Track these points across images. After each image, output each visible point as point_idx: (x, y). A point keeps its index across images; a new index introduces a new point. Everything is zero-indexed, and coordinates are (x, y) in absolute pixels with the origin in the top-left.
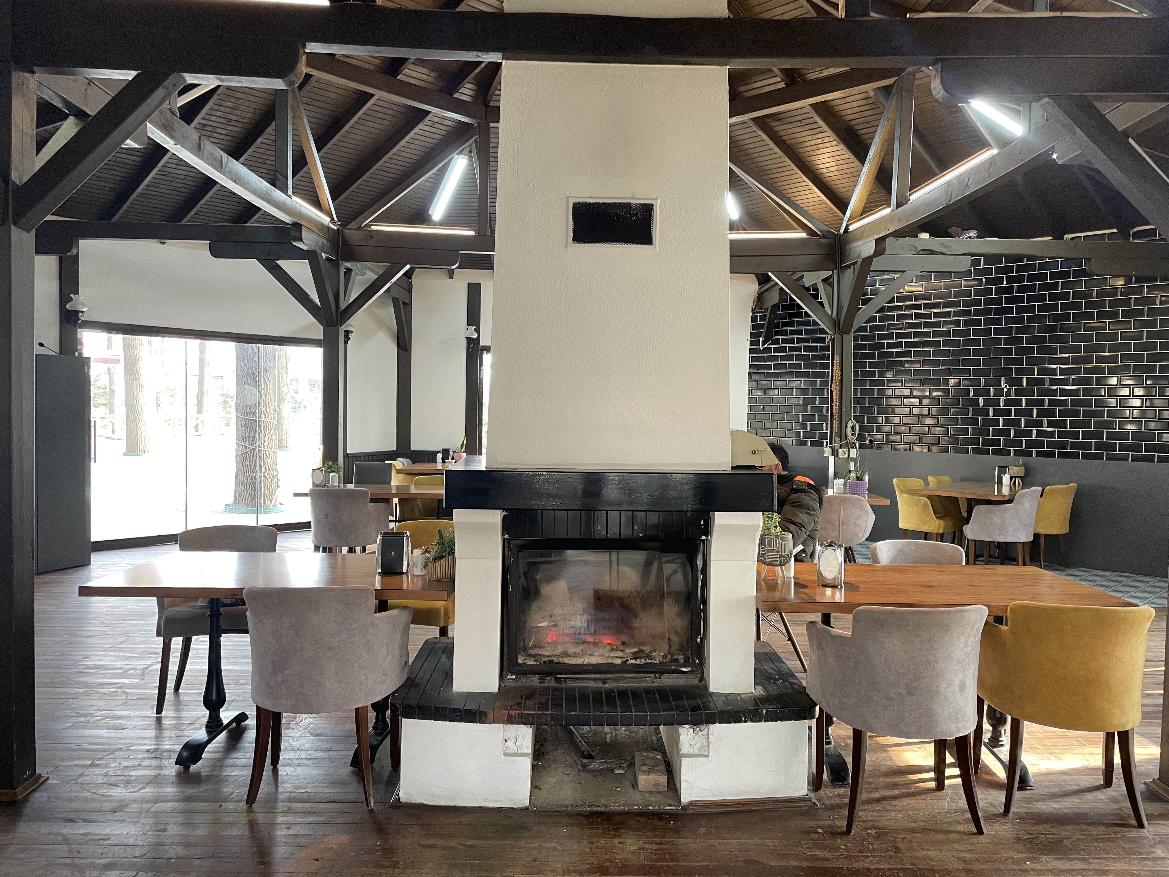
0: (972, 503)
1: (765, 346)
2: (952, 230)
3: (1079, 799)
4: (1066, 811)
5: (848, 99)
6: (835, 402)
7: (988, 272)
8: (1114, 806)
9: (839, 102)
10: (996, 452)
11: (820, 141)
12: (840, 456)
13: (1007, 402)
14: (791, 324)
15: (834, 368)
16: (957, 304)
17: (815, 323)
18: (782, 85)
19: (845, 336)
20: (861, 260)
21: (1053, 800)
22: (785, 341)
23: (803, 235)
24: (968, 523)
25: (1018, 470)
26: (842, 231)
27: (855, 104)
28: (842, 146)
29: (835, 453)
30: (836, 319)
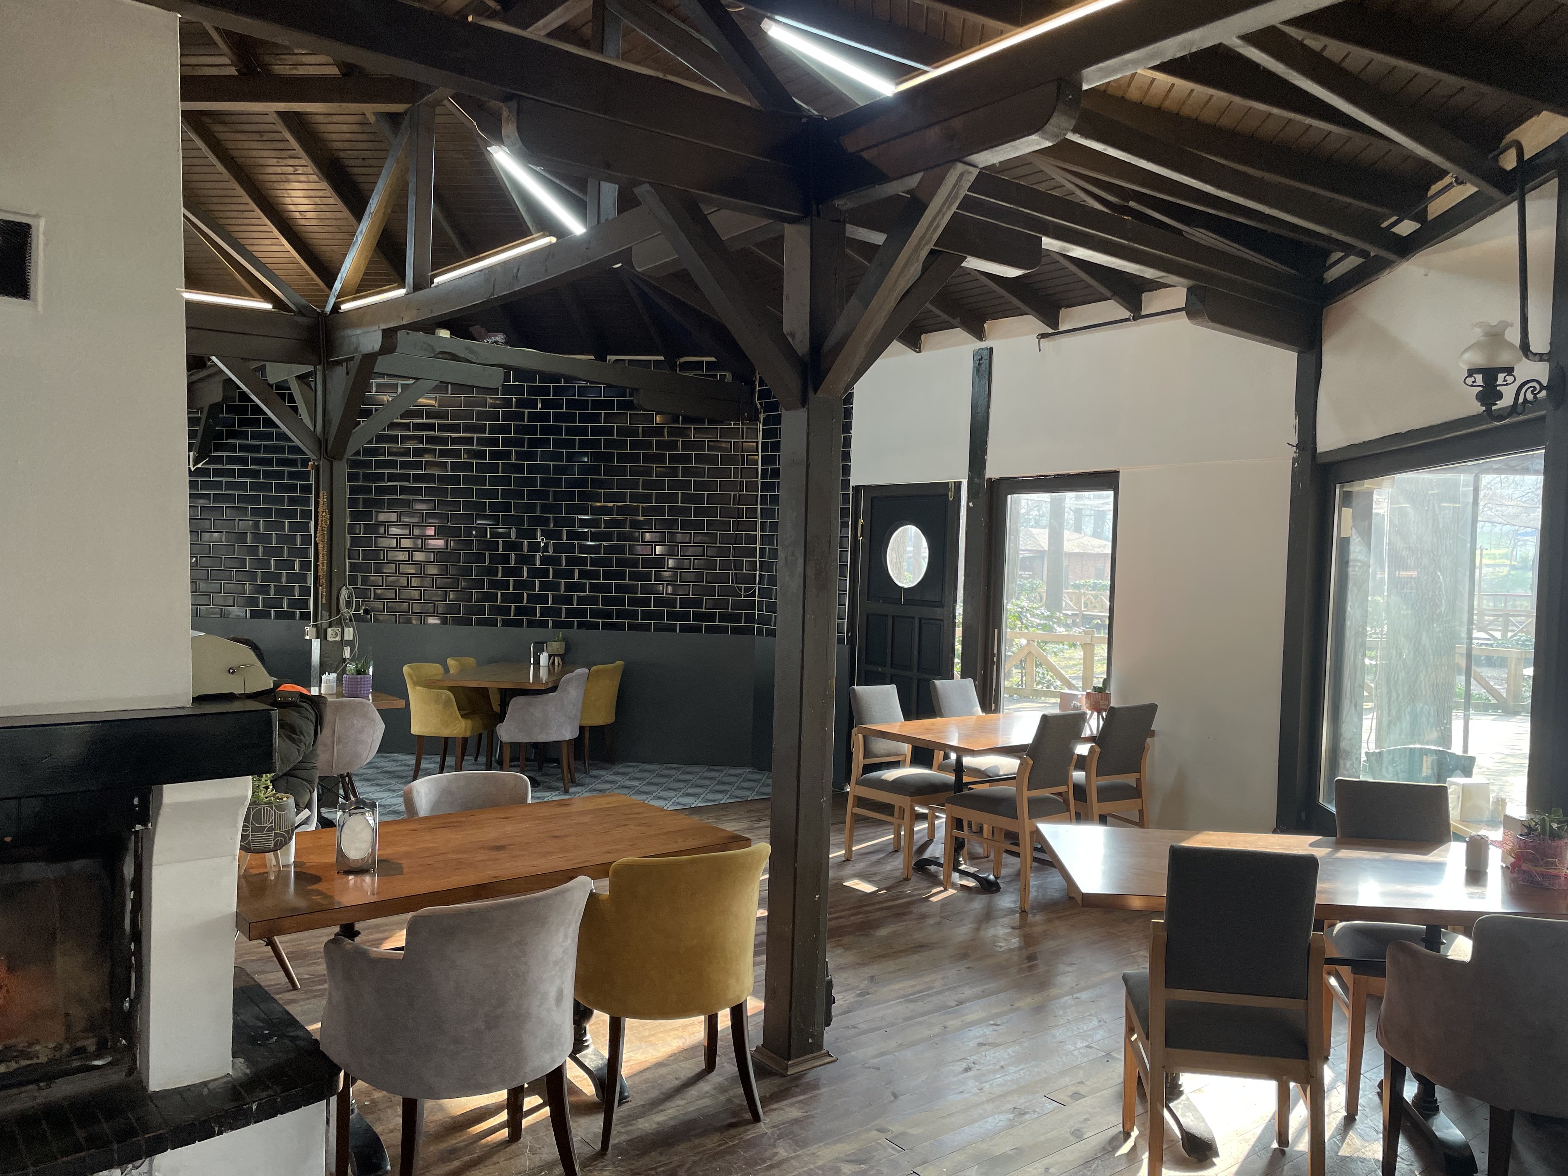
0: (507, 695)
1: (199, 466)
2: (475, 329)
3: (684, 1099)
4: (672, 1123)
5: (335, 119)
6: (321, 560)
7: (518, 390)
8: (722, 1098)
9: (320, 119)
10: (531, 624)
11: (291, 170)
12: (330, 638)
13: (545, 560)
14: (244, 435)
15: (320, 509)
16: (481, 429)
17: (283, 437)
18: (232, 71)
19: (335, 463)
20: (361, 356)
21: (654, 1111)
22: (231, 460)
23: (268, 306)
24: (502, 721)
25: (557, 646)
26: (329, 308)
27: (345, 128)
28: (324, 185)
29: (321, 634)
30: (321, 437)
